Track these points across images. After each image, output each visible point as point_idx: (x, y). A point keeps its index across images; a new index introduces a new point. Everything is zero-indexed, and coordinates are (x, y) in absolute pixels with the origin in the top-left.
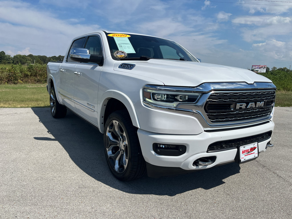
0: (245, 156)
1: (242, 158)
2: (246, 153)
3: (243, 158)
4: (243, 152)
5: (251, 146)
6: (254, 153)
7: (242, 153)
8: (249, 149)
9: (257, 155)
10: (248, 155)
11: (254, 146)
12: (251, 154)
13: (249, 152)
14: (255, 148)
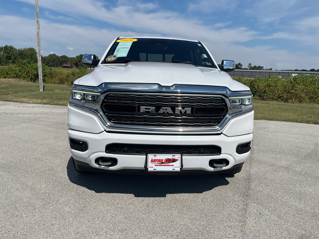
0: (155, 165)
1: (150, 167)
2: (157, 163)
3: (152, 167)
5: (170, 156)
6: (173, 165)
7: (151, 162)
8: (163, 160)
9: (178, 169)
10: (161, 165)
11: (174, 157)
12: (166, 165)
13: (162, 163)
14: (174, 160)
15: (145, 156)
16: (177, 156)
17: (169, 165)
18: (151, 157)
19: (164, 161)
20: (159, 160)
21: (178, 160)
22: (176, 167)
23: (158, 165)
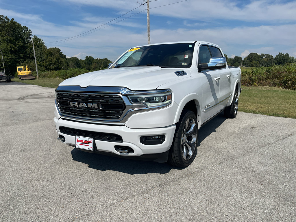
2: (80, 142)
3: (78, 145)
4: (78, 141)
5: (87, 139)
6: (88, 146)
9: (91, 149)
10: (82, 145)
11: (89, 140)
12: (85, 145)
13: (83, 143)
14: (89, 142)
15: (75, 137)
16: (91, 140)
17: (86, 145)
18: (77, 137)
19: (84, 142)
20: (82, 141)
21: (91, 142)
22: (90, 147)
23: (80, 144)
